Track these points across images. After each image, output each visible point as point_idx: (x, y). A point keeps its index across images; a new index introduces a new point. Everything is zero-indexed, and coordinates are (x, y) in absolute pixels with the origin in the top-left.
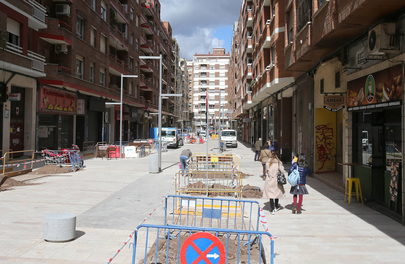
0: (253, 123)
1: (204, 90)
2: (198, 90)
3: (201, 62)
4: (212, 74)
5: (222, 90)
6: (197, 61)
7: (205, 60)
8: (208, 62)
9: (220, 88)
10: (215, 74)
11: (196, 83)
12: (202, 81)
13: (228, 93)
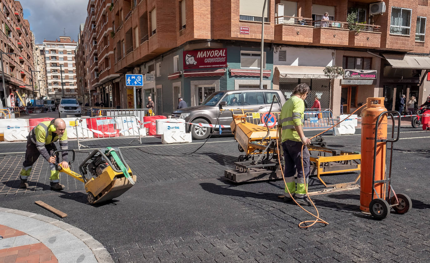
0: (100, 96)
1: (55, 71)
2: (50, 71)
3: (50, 47)
4: (61, 58)
5: (71, 71)
6: (47, 46)
7: (54, 46)
8: (56, 48)
9: (69, 70)
10: (63, 58)
11: (48, 65)
12: (52, 63)
13: (77, 74)
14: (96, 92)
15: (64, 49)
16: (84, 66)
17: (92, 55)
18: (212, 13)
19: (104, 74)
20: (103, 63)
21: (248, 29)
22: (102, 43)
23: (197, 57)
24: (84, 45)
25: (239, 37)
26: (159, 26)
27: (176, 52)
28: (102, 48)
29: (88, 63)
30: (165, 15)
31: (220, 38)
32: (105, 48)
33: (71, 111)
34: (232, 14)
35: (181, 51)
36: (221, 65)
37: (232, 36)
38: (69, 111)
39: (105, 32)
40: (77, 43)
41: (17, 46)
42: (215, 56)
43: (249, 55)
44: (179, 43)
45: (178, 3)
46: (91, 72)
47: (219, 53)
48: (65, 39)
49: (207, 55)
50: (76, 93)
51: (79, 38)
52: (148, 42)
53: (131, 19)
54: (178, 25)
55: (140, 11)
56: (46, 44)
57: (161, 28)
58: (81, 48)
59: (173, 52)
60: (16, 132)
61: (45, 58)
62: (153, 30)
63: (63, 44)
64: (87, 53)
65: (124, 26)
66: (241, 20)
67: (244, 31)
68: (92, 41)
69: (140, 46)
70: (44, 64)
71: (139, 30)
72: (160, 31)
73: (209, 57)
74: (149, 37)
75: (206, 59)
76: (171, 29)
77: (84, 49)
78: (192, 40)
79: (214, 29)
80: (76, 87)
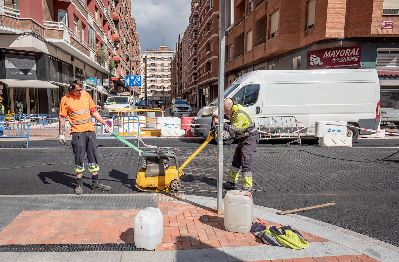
1: (153, 76)
2: (149, 76)
3: (151, 55)
4: (159, 64)
5: (166, 76)
6: (148, 55)
7: (154, 54)
8: (156, 56)
9: (164, 75)
10: (161, 64)
11: (148, 71)
12: (152, 69)
13: (171, 78)
14: (191, 94)
15: (162, 57)
16: (180, 71)
17: (191, 60)
18: (348, 10)
19: (203, 78)
20: (204, 67)
21: (392, 24)
22: (204, 49)
23: (324, 57)
24: (183, 52)
25: (380, 33)
26: (282, 28)
27: (298, 53)
28: (204, 53)
29: (185, 68)
30: (289, 16)
31: (356, 36)
32: (207, 53)
33: (184, 110)
34: (374, 9)
35: (305, 52)
36: (352, 65)
37: (371, 33)
38: (182, 110)
39: (209, 39)
40: (175, 51)
41: (131, 56)
42: (345, 55)
43: (386, 52)
44: (303, 44)
45: (306, 3)
46: (189, 76)
47: (351, 52)
48: (163, 48)
49: (336, 54)
50: (169, 95)
51: (178, 46)
52: (265, 45)
53: (244, 24)
54: (302, 26)
55: (256, 16)
56: (147, 53)
57: (283, 30)
58: (179, 55)
59: (293, 53)
60: (171, 129)
61: (146, 65)
62: (272, 33)
63: (161, 53)
64: (185, 58)
65: (233, 31)
66: (384, 15)
67: (386, 26)
68: (192, 48)
69: (253, 50)
70: (145, 70)
71: (253, 33)
72: (283, 33)
73: (339, 56)
74: (267, 40)
75: (334, 59)
76: (294, 30)
77: (182, 55)
78: (321, 39)
79: (349, 27)
80: (169, 89)
